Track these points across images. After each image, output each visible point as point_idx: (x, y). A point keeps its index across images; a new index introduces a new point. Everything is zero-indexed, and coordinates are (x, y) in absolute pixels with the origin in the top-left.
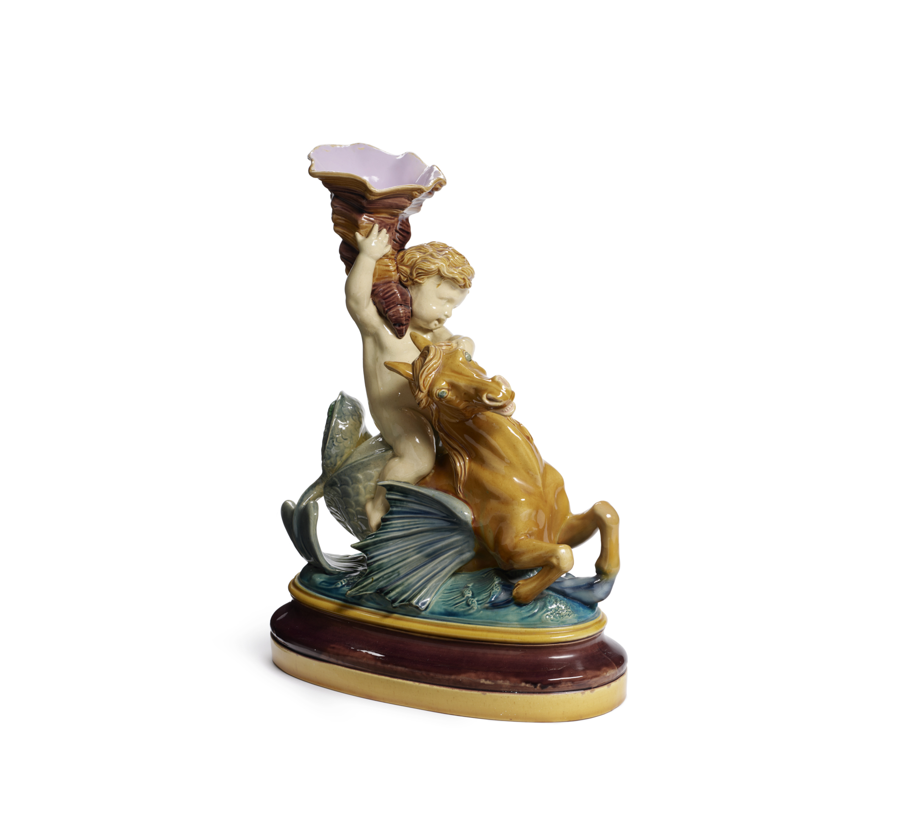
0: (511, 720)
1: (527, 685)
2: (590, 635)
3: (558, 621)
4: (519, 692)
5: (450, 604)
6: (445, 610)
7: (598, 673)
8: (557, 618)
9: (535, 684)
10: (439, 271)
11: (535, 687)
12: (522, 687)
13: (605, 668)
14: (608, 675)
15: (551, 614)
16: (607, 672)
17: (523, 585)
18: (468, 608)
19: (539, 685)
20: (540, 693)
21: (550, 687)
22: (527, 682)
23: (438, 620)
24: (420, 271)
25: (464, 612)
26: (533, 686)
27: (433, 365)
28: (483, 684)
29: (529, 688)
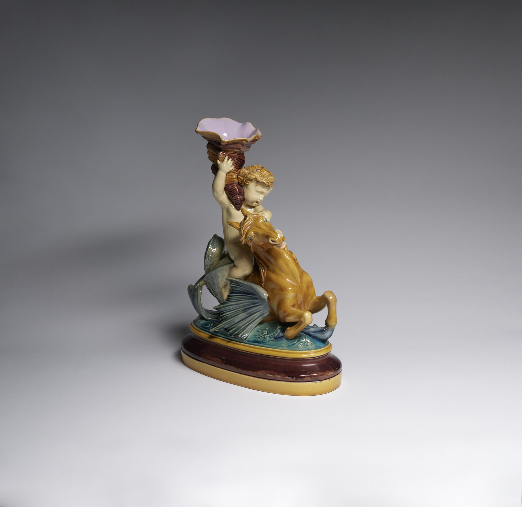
0: (281, 394)
1: (289, 378)
2: (321, 355)
3: (306, 348)
4: (285, 381)
5: (257, 337)
6: (254, 340)
7: (324, 373)
8: (305, 346)
9: (292, 377)
10: (256, 179)
11: (293, 379)
12: (286, 379)
13: (328, 371)
14: (329, 374)
15: (303, 344)
16: (328, 373)
17: (289, 329)
18: (264, 339)
19: (294, 378)
20: (295, 382)
21: (299, 379)
22: (289, 376)
23: (251, 344)
24: (247, 179)
25: (263, 341)
26: (291, 378)
27: (248, 224)
28: (269, 376)
29: (289, 379)
